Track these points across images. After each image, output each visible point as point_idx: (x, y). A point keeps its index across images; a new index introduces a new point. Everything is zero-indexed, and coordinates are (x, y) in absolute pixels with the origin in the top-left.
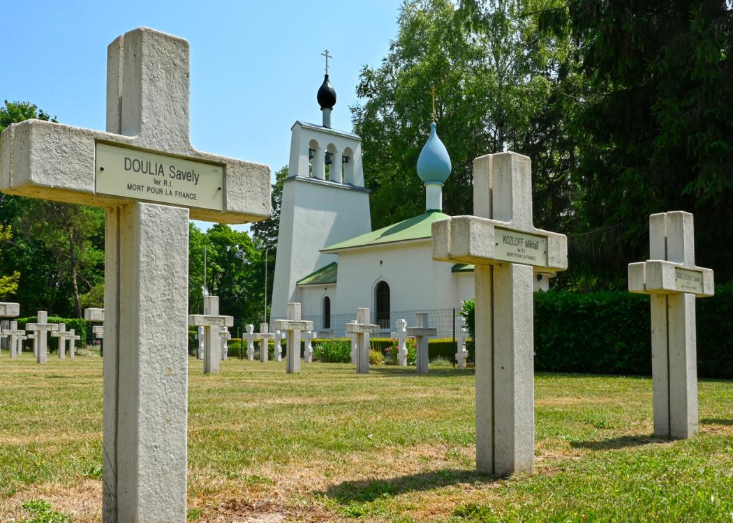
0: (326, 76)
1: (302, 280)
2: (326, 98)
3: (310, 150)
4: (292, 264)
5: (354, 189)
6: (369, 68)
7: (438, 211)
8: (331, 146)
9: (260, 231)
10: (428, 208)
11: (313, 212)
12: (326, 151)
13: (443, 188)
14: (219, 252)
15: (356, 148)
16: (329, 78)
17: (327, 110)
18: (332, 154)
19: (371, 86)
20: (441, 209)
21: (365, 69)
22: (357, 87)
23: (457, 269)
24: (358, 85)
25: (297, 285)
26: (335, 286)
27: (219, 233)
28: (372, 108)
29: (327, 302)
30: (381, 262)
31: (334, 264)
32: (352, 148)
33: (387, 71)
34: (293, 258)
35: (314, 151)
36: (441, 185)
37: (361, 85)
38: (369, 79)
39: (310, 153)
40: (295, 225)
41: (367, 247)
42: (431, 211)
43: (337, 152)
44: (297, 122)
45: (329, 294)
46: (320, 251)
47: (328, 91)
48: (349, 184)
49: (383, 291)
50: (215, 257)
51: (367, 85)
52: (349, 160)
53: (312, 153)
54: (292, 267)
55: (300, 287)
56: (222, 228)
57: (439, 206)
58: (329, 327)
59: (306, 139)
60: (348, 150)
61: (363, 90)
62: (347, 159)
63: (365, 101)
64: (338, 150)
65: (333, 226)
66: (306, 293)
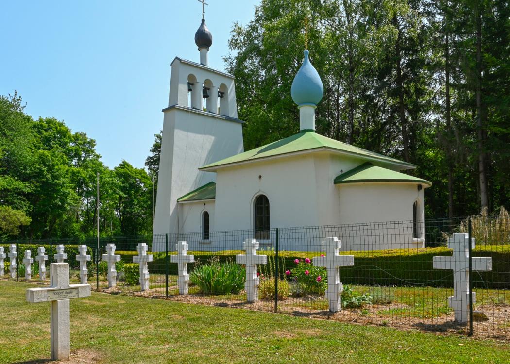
0: (203, 21)
1: (182, 198)
2: (203, 40)
3: (189, 83)
4: (173, 183)
5: (229, 119)
6: (239, 25)
7: (312, 131)
8: (208, 82)
9: (153, 166)
10: (301, 128)
11: (192, 135)
12: (203, 86)
13: (315, 110)
14: (123, 183)
15: (230, 85)
16: (205, 22)
17: (204, 50)
18: (209, 89)
19: (241, 41)
20: (314, 129)
21: (235, 26)
22: (229, 41)
23: (340, 180)
24: (230, 39)
25: (178, 202)
26: (215, 201)
27: (123, 170)
28: (241, 59)
29: (206, 216)
30: (260, 177)
31: (212, 184)
32: (226, 84)
33: (254, 28)
34: (174, 178)
35: (193, 85)
36: (314, 107)
37: (232, 39)
38: (240, 34)
39: (189, 86)
40: (175, 149)
41: (246, 162)
42: (305, 131)
43: (213, 87)
44: (177, 58)
45: (208, 208)
46: (199, 169)
47: (205, 33)
48: (224, 115)
49: (262, 204)
50: (120, 186)
51: (237, 40)
52: (224, 95)
53: (191, 86)
54: (172, 185)
55: (180, 204)
56: (126, 166)
57: (312, 126)
58: (208, 238)
59: (185, 73)
60: (223, 86)
61: (234, 44)
62: (222, 95)
63: (235, 53)
64: (214, 85)
65: (211, 150)
66: (186, 209)
